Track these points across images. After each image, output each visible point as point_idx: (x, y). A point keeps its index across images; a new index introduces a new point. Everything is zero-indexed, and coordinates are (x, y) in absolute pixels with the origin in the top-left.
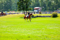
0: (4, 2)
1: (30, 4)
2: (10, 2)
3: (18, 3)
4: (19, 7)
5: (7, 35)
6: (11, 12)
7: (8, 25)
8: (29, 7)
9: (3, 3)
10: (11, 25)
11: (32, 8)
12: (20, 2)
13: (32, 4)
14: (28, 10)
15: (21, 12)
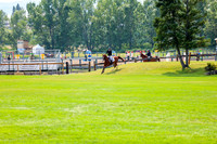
0: (108, 19)
1: (202, 25)
2: (127, 19)
3: (157, 21)
4: (161, 37)
5: (118, 137)
6: (132, 55)
7: (121, 102)
8: (197, 36)
9: (103, 24)
10: (130, 102)
11: (209, 39)
12: (164, 19)
13: (207, 23)
14: (195, 47)
15: (169, 55)
